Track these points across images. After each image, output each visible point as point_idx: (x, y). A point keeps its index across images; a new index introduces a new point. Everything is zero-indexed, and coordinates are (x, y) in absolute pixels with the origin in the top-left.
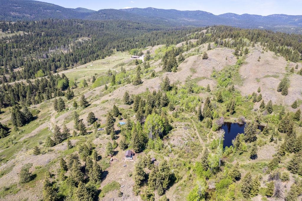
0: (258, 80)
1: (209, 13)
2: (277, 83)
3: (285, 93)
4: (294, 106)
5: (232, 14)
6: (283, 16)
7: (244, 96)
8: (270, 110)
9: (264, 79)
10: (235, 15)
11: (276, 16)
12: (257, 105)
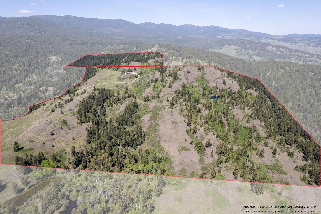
0: (214, 81)
1: (131, 22)
2: (222, 82)
3: (225, 85)
4: (229, 88)
5: (151, 23)
6: (192, 27)
7: (212, 87)
8: (223, 90)
9: (216, 80)
10: (154, 24)
11: (187, 26)
12: (218, 90)
